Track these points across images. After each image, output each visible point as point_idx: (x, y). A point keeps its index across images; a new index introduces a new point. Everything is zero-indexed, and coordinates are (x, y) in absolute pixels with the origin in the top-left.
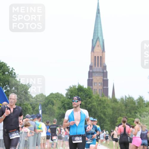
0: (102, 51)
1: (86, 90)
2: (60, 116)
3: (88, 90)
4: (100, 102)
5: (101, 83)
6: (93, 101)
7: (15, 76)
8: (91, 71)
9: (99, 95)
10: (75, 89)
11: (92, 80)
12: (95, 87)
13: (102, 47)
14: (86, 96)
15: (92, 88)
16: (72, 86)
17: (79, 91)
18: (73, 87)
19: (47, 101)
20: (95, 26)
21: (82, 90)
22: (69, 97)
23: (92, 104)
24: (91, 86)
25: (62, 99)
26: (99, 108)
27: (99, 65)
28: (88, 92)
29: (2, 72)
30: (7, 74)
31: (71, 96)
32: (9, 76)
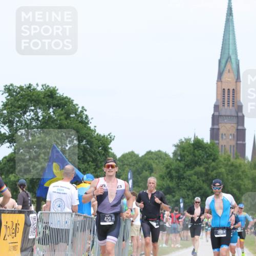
0: (235, 81)
1: (207, 146)
3: (211, 147)
4: (232, 168)
5: (234, 134)
6: (219, 166)
7: (86, 121)
8: (217, 114)
9: (229, 156)
10: (189, 144)
11: (219, 129)
12: (222, 142)
13: (236, 73)
14: (207, 157)
15: (218, 143)
16: (183, 140)
17: (196, 148)
18: (185, 141)
19: (141, 165)
20: (224, 37)
21: (201, 147)
22: (179, 158)
23: (217, 171)
24: (216, 140)
25: (166, 162)
26: (230, 178)
27: (231, 104)
28: (211, 150)
29: (65, 113)
30: (72, 117)
31: (182, 156)
32: (77, 120)
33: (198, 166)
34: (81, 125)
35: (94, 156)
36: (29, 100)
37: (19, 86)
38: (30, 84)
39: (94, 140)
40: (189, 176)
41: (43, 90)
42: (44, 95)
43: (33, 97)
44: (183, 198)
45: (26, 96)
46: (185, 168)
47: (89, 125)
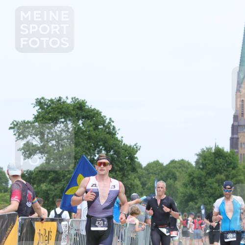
1: (227, 155)
2: (186, 198)
3: (231, 156)
6: (239, 174)
7: (114, 132)
8: (236, 124)
10: (211, 153)
11: (238, 138)
12: (241, 151)
14: (227, 165)
15: (238, 152)
16: (205, 149)
17: (216, 157)
18: (206, 151)
19: (166, 174)
21: (221, 156)
22: (201, 167)
23: (237, 179)
24: (236, 149)
25: (189, 170)
28: (231, 159)
29: (94, 124)
30: (101, 128)
31: (204, 165)
32: (105, 131)
33: (219, 174)
34: (108, 136)
35: (121, 166)
36: (59, 112)
37: (50, 99)
38: (60, 97)
39: (120, 150)
40: (210, 184)
41: (73, 103)
42: (74, 108)
43: (63, 109)
44: (205, 204)
45: (56, 109)
46: (206, 176)
47: (116, 136)
